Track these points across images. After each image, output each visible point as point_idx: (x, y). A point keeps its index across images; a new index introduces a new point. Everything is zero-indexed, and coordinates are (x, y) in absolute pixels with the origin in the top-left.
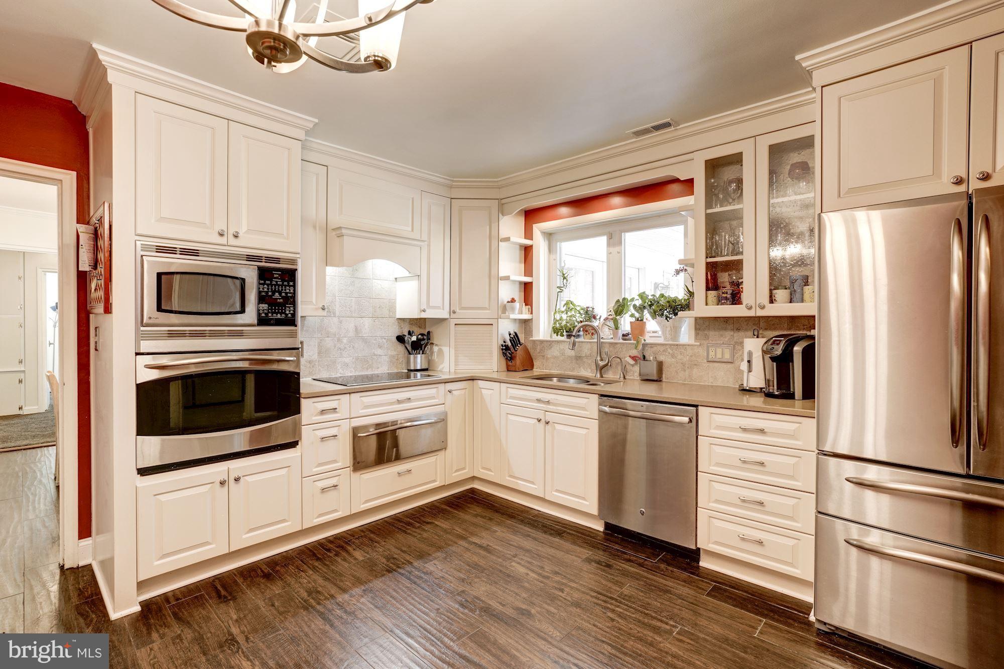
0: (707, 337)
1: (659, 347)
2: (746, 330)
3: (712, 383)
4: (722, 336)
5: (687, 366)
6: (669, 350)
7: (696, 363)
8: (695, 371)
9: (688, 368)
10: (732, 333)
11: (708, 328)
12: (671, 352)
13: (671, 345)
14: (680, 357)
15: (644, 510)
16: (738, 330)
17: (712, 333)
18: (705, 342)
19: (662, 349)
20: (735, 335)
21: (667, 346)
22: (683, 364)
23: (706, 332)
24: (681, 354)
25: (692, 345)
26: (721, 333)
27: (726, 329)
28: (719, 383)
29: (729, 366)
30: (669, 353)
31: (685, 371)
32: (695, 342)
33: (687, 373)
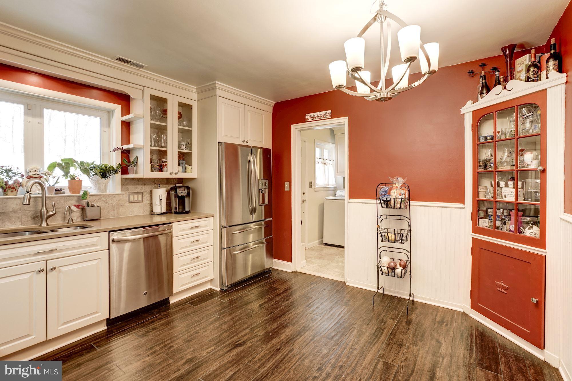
0: (128, 189)
1: (94, 197)
2: (149, 185)
3: (131, 215)
4: (136, 188)
5: (115, 207)
6: (103, 199)
7: (122, 204)
8: (121, 209)
9: (116, 208)
10: (141, 186)
11: (128, 184)
12: (104, 199)
13: (104, 195)
14: (111, 202)
15: (145, 292)
16: (145, 184)
17: (130, 187)
18: (127, 192)
19: (97, 198)
20: (143, 187)
21: (101, 196)
22: (113, 206)
23: (127, 186)
24: (111, 200)
25: (119, 194)
26: (136, 186)
27: (138, 184)
28: (135, 214)
29: (141, 204)
30: (103, 200)
31: (114, 210)
32: (121, 192)
33: (116, 211)
